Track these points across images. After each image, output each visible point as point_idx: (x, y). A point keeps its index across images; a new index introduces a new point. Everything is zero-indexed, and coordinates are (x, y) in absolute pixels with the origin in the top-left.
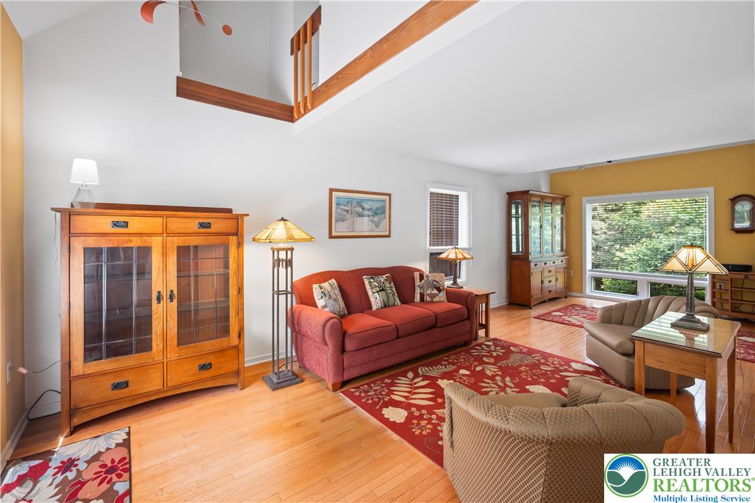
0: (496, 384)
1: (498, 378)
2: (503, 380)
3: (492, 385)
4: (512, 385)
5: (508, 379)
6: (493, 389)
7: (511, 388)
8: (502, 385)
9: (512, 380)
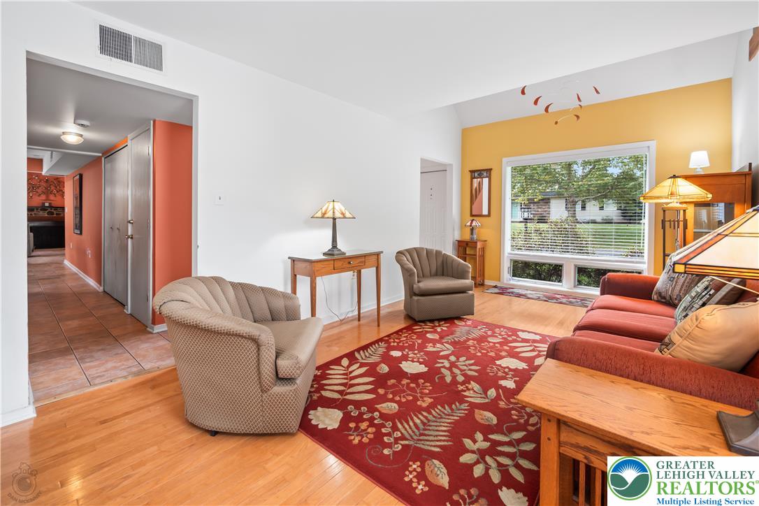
0: (461, 370)
1: (460, 378)
2: (454, 376)
3: (465, 368)
4: (443, 370)
5: (448, 379)
6: (464, 363)
7: (444, 367)
8: (455, 370)
9: (443, 378)
